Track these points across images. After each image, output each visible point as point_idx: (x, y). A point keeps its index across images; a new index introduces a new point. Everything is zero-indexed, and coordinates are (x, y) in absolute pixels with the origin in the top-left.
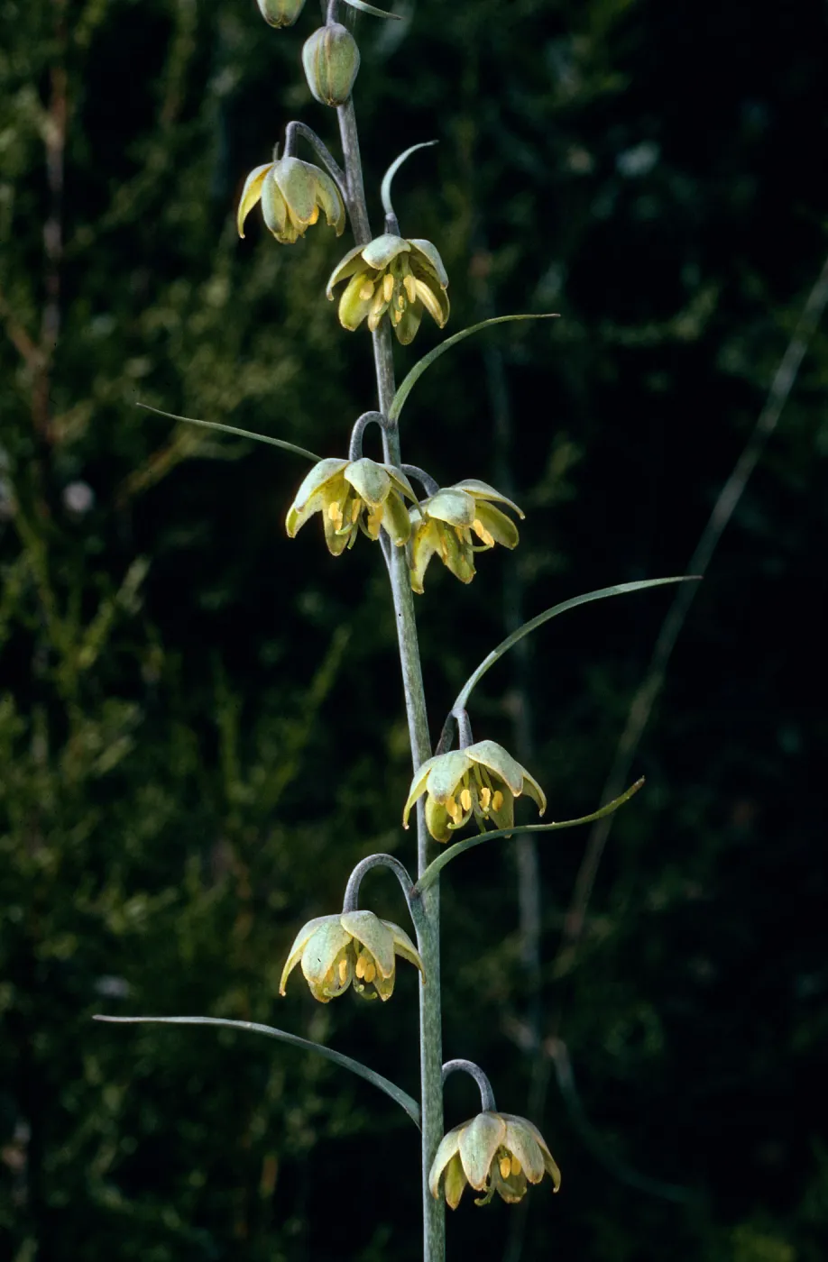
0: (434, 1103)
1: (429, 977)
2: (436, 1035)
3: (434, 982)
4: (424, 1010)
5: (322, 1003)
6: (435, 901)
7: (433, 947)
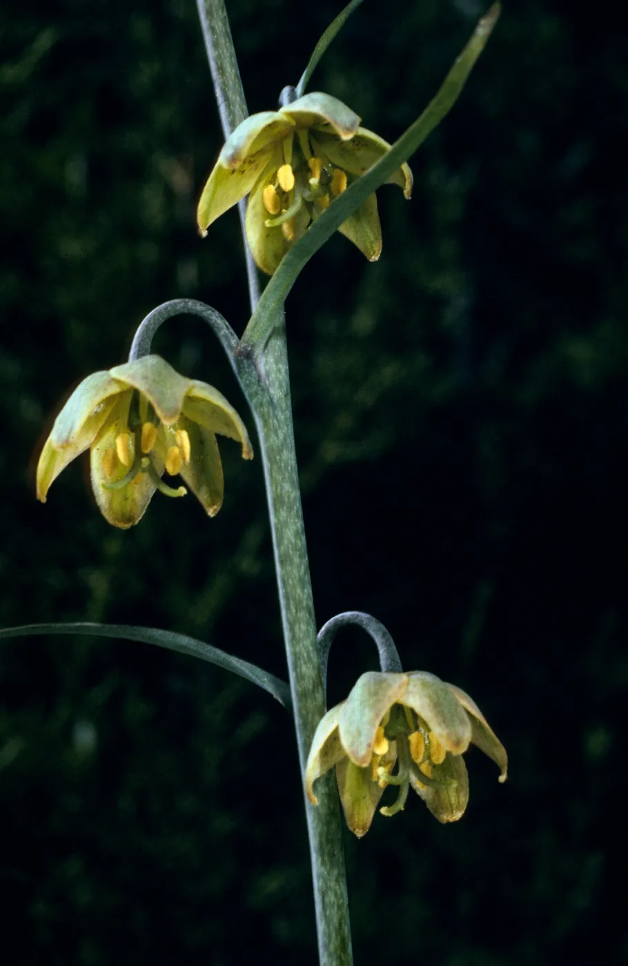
0: (304, 668)
1: (279, 477)
2: (299, 567)
3: (287, 487)
4: (277, 529)
5: (119, 529)
6: (279, 370)
7: (281, 436)
